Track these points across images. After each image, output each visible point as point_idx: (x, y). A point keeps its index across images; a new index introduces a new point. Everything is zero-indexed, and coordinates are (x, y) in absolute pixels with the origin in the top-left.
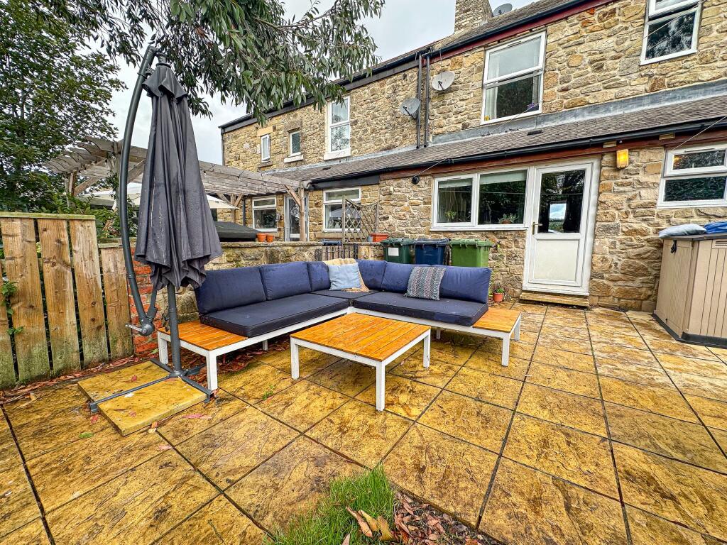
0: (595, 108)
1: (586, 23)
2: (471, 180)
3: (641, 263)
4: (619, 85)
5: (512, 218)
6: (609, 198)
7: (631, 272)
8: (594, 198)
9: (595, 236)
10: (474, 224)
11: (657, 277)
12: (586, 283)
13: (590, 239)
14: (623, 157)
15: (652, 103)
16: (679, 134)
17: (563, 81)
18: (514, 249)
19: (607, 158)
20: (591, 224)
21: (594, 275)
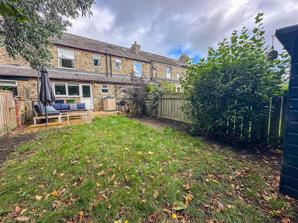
0: (87, 72)
1: (82, 54)
2: (65, 84)
3: (100, 102)
4: (91, 69)
5: (76, 94)
6: (94, 91)
7: (100, 104)
8: (92, 91)
9: (93, 98)
10: (67, 95)
11: (103, 104)
12: (93, 107)
13: (92, 99)
14: (96, 85)
15: (96, 74)
16: (102, 83)
17: (79, 64)
18: (78, 101)
19: (93, 84)
20: (92, 96)
21: (94, 105)
